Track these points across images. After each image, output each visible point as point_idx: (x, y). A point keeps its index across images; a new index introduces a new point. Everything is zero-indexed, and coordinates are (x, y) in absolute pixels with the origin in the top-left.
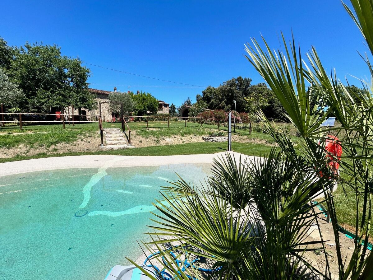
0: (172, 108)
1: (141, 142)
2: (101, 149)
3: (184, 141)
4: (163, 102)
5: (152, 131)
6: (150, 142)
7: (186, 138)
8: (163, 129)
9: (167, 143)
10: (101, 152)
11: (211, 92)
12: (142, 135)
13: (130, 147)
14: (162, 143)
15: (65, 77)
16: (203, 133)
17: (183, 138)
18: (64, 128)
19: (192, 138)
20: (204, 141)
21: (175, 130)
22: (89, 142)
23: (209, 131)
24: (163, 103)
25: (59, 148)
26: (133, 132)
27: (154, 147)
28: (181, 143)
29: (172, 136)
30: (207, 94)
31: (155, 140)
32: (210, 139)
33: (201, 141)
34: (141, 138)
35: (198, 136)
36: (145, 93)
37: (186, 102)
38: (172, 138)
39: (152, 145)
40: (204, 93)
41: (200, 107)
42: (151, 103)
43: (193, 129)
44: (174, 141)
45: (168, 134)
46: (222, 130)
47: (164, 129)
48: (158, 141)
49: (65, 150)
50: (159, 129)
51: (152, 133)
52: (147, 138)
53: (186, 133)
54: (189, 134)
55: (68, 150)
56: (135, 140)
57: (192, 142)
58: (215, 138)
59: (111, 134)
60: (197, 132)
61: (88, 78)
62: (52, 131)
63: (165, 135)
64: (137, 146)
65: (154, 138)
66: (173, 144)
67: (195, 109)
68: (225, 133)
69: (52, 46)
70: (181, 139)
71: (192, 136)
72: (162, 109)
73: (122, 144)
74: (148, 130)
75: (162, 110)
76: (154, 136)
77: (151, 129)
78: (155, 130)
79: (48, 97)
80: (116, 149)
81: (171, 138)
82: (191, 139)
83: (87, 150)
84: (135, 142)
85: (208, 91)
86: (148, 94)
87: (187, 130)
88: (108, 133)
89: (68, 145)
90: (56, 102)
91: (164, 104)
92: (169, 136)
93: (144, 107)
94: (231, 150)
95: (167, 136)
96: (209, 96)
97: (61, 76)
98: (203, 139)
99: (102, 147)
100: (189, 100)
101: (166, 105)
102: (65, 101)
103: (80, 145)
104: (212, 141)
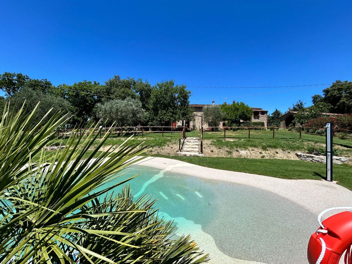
0: (275, 114)
1: (212, 151)
2: (178, 154)
3: (264, 156)
4: (261, 109)
5: (228, 141)
6: (221, 153)
7: (269, 152)
8: (241, 140)
9: (241, 156)
10: (177, 157)
11: (339, 90)
12: (216, 145)
13: (201, 155)
14: (235, 155)
15: (175, 99)
16: (298, 148)
17: (263, 152)
18: (163, 136)
19: (277, 153)
20: (297, 159)
21: (257, 142)
22: (172, 148)
23: (311, 145)
24: (259, 110)
25: (153, 150)
26: (208, 142)
27: (224, 158)
28: (259, 157)
29: (249, 148)
30: (332, 93)
31: (227, 151)
32: (308, 157)
33: (292, 159)
34: (214, 148)
35: (289, 151)
36: (238, 102)
37: (296, 105)
38: (249, 150)
39: (223, 156)
40: (326, 91)
41: (311, 112)
42: (243, 112)
43: (283, 142)
44: (251, 154)
45: (244, 146)
46: (338, 145)
47: (243, 140)
48: (230, 153)
49: (156, 153)
50: (237, 140)
51: (227, 144)
52: (220, 148)
53: (269, 146)
54: (275, 147)
55: (157, 152)
56: (207, 150)
57: (276, 158)
58: (317, 156)
59: (190, 142)
60: (288, 146)
61: (190, 98)
62: (155, 138)
63: (240, 147)
64: (208, 156)
65: (226, 149)
66: (249, 157)
67: (303, 114)
68: (345, 150)
69: (170, 81)
70: (261, 153)
71: (279, 150)
72: (259, 116)
73: (194, 152)
74: (225, 140)
75: (258, 118)
76: (227, 147)
77: (227, 140)
78: (232, 140)
79: (165, 114)
80: (188, 156)
81: (247, 151)
82: (276, 155)
83: (168, 154)
84: (207, 151)
85: (334, 88)
86: (242, 103)
87: (273, 142)
88: (188, 141)
89: (159, 149)
90: (168, 117)
91: (261, 111)
92: (246, 149)
93: (236, 116)
94: (332, 180)
95: (243, 147)
96: (335, 95)
97: (173, 99)
98: (297, 155)
99: (179, 152)
100: (301, 103)
101: (264, 113)
102: (173, 116)
103: (166, 149)
104: (311, 161)
